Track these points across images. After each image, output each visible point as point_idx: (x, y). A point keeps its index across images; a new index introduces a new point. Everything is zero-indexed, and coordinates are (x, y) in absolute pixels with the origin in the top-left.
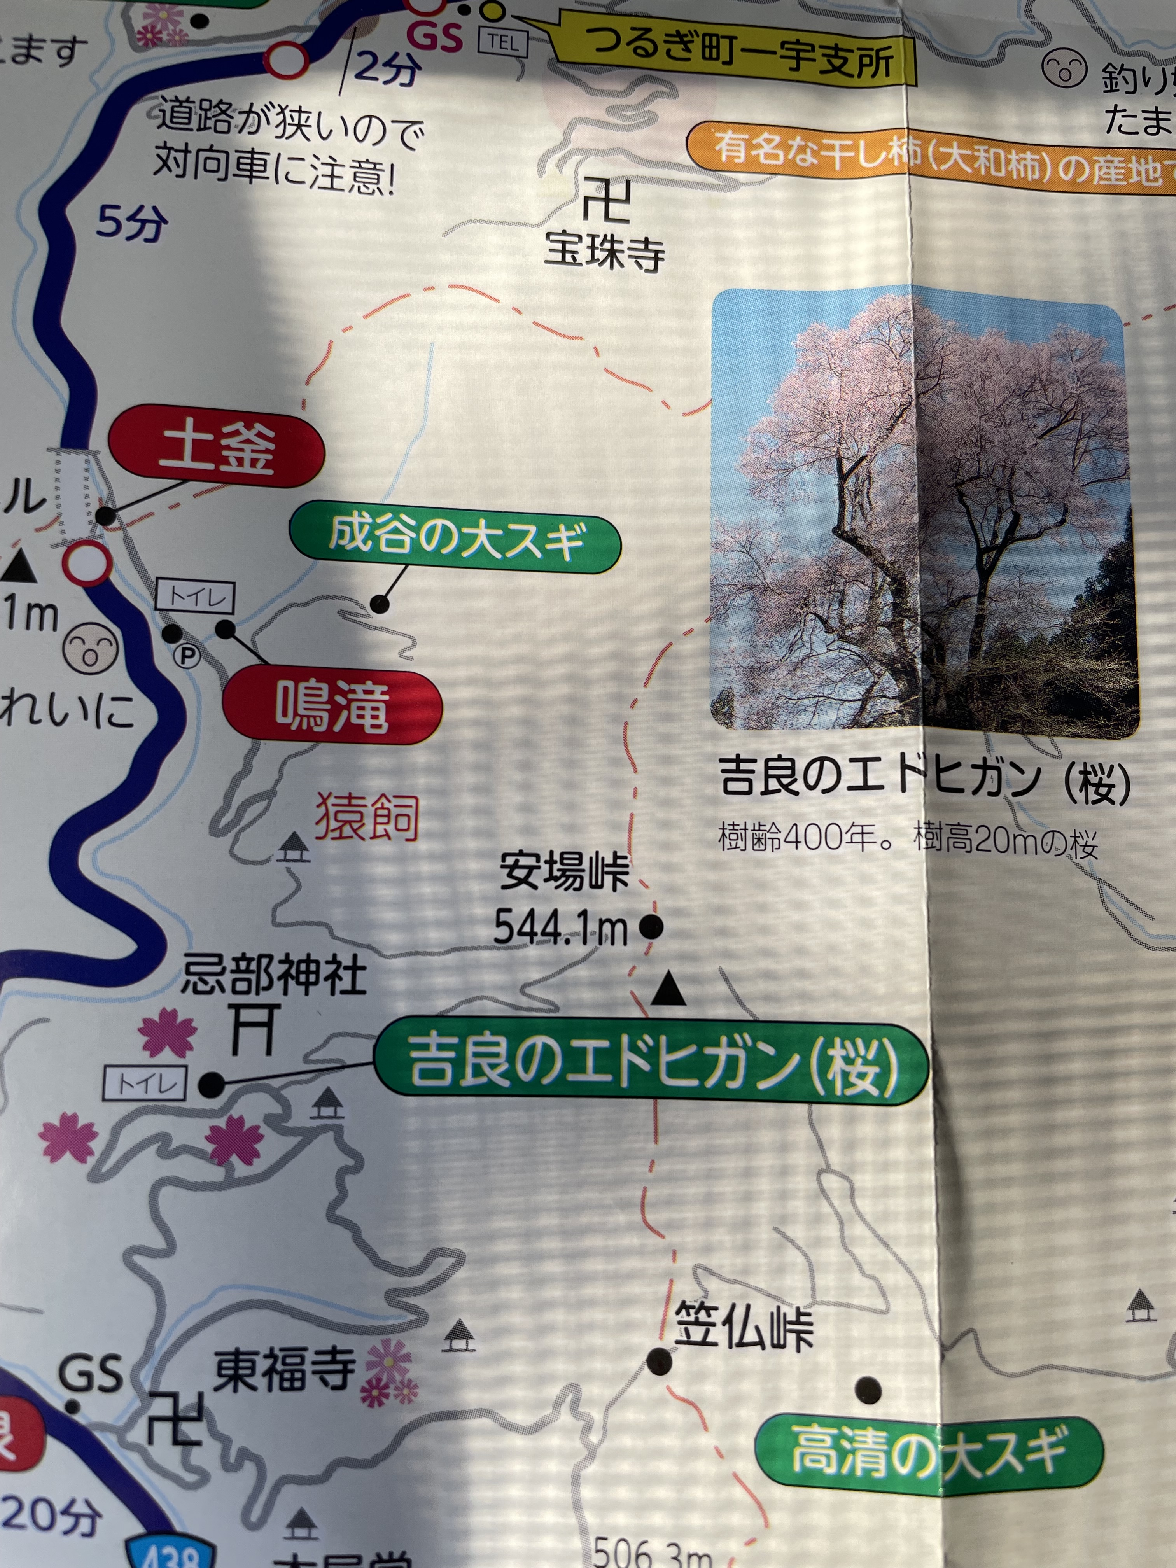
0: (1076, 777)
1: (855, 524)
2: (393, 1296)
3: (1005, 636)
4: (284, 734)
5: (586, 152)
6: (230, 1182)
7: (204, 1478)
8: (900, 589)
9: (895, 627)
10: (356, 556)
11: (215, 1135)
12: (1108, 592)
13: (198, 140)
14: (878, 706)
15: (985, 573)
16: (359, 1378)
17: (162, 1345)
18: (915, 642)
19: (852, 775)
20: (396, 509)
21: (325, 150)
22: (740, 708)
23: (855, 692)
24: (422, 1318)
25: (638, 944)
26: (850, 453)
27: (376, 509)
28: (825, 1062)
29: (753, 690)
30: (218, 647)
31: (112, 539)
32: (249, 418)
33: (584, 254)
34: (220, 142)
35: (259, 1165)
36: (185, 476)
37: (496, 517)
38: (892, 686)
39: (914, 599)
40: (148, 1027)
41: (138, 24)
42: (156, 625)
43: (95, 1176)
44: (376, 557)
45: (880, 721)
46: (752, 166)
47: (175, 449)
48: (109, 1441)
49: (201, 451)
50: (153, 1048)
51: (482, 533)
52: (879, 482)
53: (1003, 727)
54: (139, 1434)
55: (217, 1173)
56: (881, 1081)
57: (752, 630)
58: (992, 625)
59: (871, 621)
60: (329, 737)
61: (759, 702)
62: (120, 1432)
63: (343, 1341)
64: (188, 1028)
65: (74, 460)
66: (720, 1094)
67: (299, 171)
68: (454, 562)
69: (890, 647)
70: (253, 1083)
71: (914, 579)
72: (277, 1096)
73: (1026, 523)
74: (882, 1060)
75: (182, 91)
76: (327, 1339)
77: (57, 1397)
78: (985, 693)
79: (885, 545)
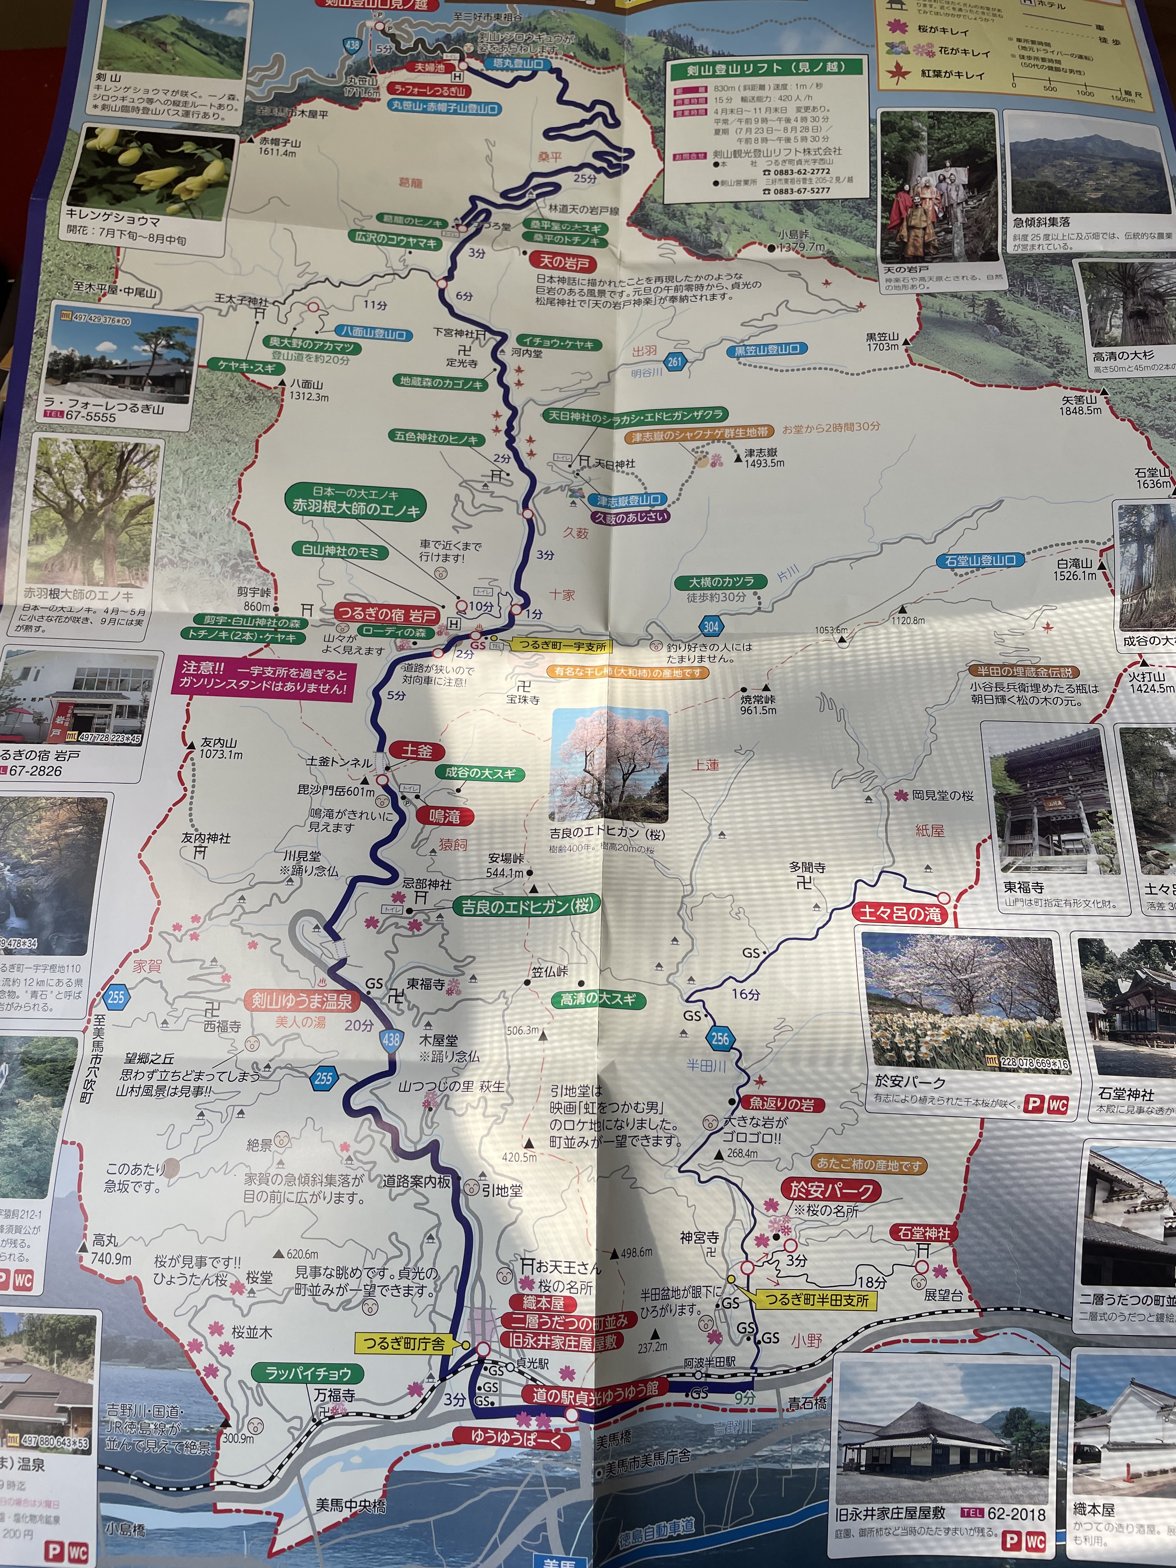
0: (649, 833)
1: (589, 768)
2: (456, 967)
3: (630, 797)
4: (432, 823)
5: (519, 674)
6: (413, 936)
7: (403, 1012)
8: (600, 784)
9: (598, 794)
10: (453, 778)
11: (410, 923)
12: (661, 785)
13: (414, 674)
14: (593, 814)
15: (625, 781)
16: (445, 988)
17: (394, 976)
18: (603, 798)
19: (586, 832)
20: (464, 766)
21: (447, 676)
22: (556, 816)
23: (588, 811)
24: (463, 974)
25: (526, 877)
26: (589, 750)
27: (458, 767)
28: (575, 904)
29: (560, 812)
30: (415, 801)
31: (389, 774)
32: (426, 744)
33: (517, 700)
34: (420, 675)
35: (421, 932)
36: (408, 758)
37: (490, 768)
38: (597, 808)
39: (603, 787)
40: (393, 896)
41: (398, 644)
42: (399, 796)
43: (378, 932)
44: (458, 779)
45: (593, 818)
46: (565, 676)
47: (406, 752)
48: (378, 1002)
49: (413, 752)
50: (395, 901)
51: (487, 772)
52: (596, 757)
53: (628, 820)
54: (386, 1000)
55: (410, 933)
56: (588, 908)
57: (561, 796)
58: (626, 794)
59: (592, 793)
60: (443, 824)
61: (562, 815)
62: (381, 999)
63: (442, 978)
64: (404, 896)
65: (380, 754)
66: (547, 915)
67: (441, 682)
68: (479, 779)
69: (597, 799)
70: (420, 911)
71: (604, 782)
72: (426, 914)
73: (638, 768)
74: (589, 903)
75: (410, 662)
76: (438, 977)
77: (364, 990)
78: (623, 811)
79: (597, 774)
